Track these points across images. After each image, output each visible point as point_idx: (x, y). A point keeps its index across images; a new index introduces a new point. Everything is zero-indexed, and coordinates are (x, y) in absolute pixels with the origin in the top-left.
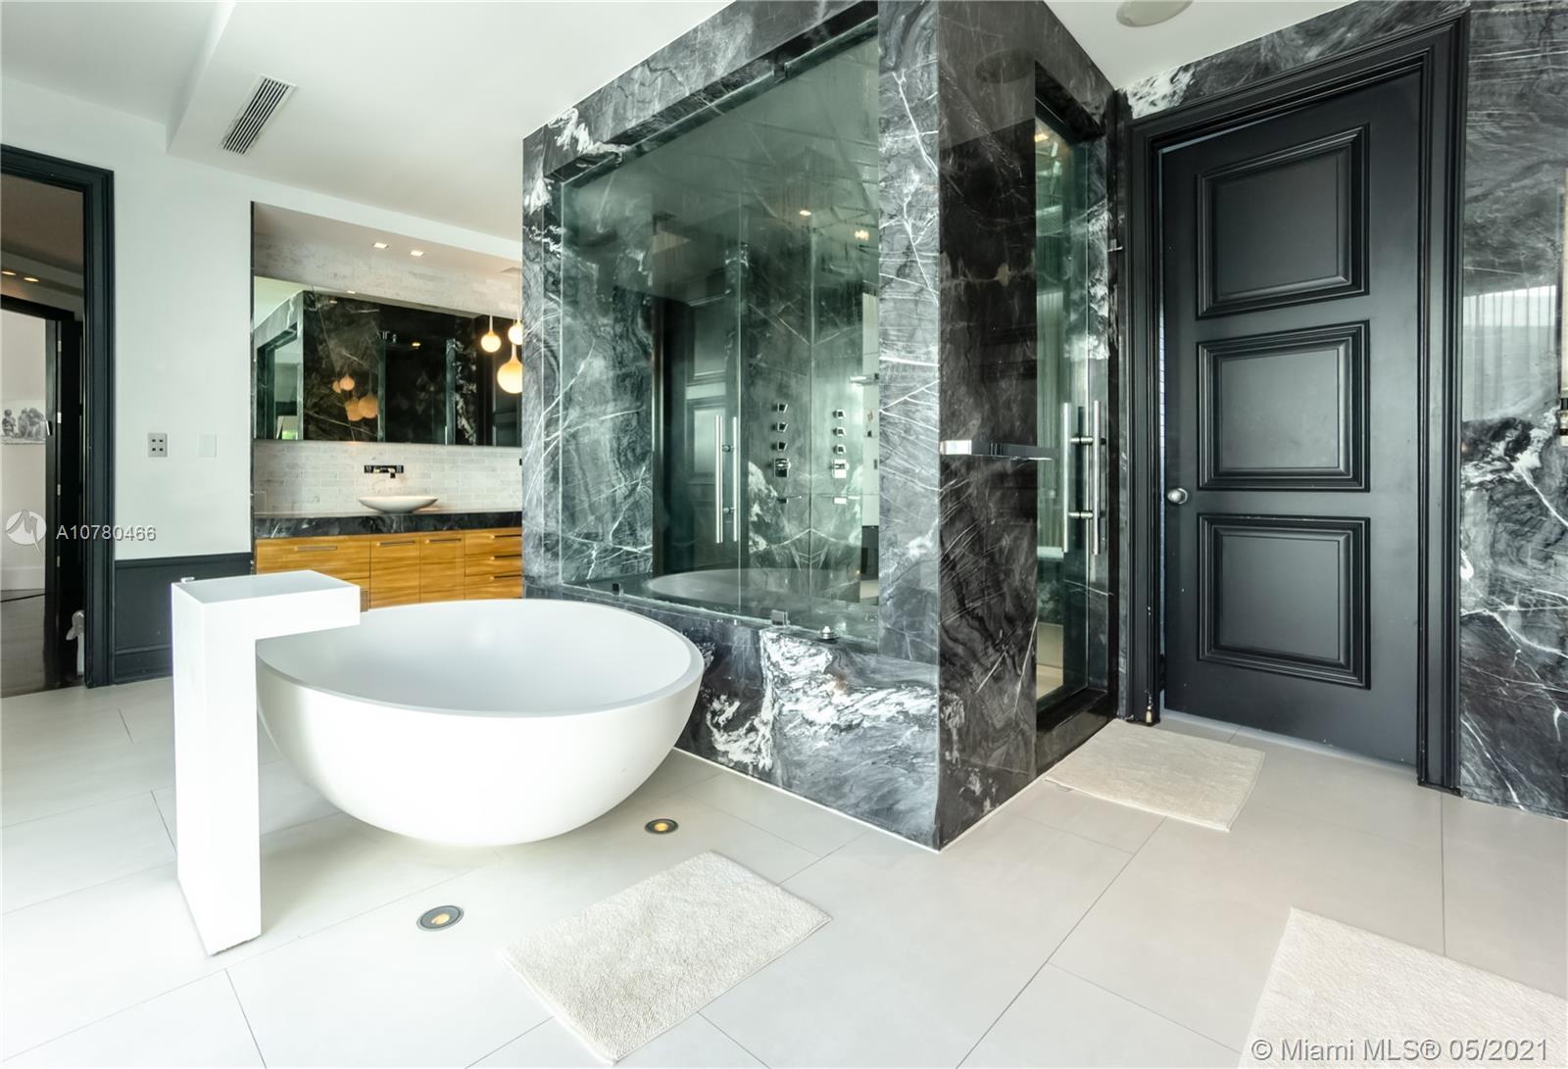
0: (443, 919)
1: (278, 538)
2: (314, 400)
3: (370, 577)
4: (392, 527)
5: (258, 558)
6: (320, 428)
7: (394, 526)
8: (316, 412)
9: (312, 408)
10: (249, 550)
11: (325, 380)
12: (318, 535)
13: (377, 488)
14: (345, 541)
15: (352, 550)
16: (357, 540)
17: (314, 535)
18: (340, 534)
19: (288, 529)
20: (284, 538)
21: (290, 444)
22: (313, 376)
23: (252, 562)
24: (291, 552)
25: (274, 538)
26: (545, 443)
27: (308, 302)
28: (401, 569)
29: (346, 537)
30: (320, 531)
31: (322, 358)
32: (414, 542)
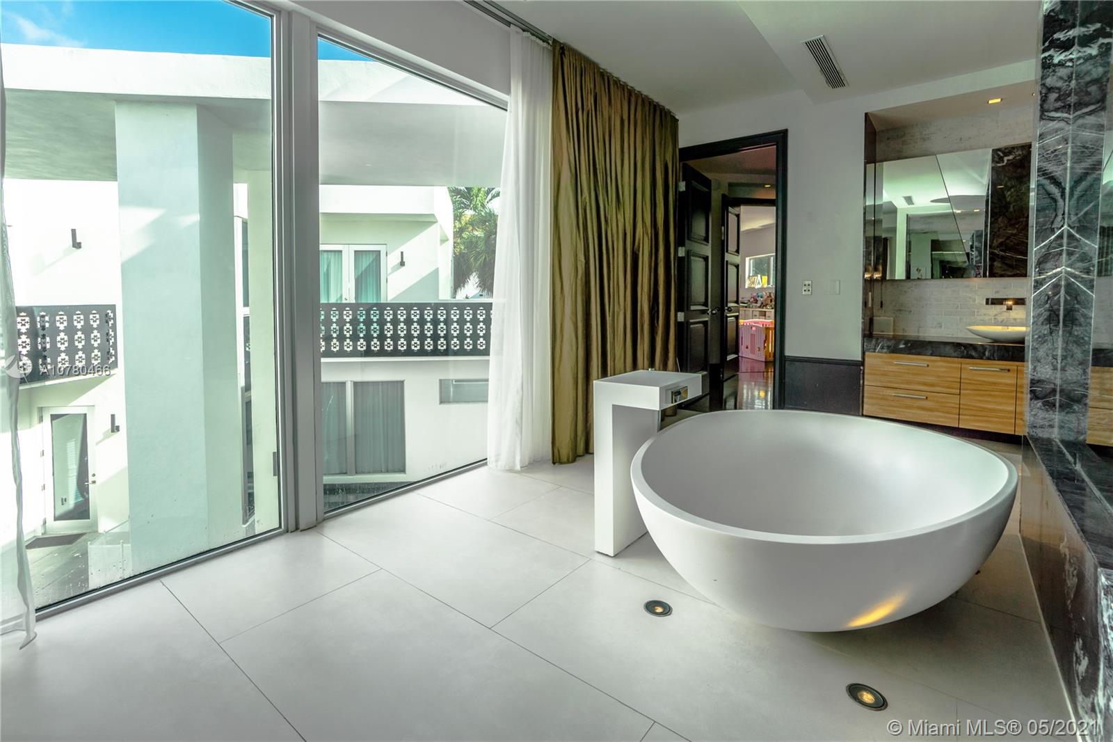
0: (659, 610)
1: (882, 353)
2: (1001, 240)
3: (960, 395)
4: (984, 354)
5: (866, 365)
6: (1007, 264)
7: (987, 353)
8: (1001, 251)
9: (998, 247)
10: (860, 359)
11: (1013, 222)
12: (912, 354)
13: (1000, 318)
14: (937, 361)
15: (943, 369)
16: (948, 362)
17: (909, 354)
18: (932, 355)
19: (889, 347)
20: (886, 353)
21: (918, 282)
22: (1000, 220)
23: (862, 368)
24: (891, 364)
25: (878, 352)
26: (1036, 281)
27: (996, 159)
28: (993, 393)
29: (938, 358)
30: (914, 351)
31: (1009, 203)
32: (1009, 370)
